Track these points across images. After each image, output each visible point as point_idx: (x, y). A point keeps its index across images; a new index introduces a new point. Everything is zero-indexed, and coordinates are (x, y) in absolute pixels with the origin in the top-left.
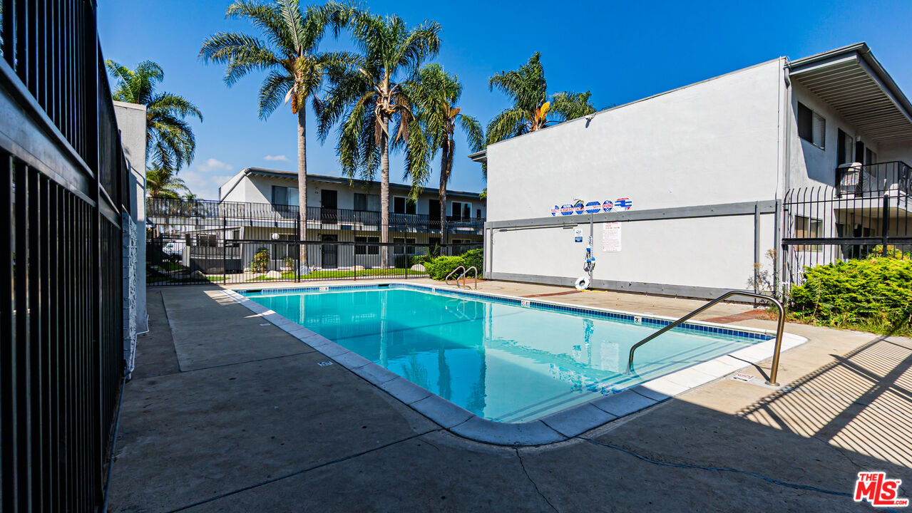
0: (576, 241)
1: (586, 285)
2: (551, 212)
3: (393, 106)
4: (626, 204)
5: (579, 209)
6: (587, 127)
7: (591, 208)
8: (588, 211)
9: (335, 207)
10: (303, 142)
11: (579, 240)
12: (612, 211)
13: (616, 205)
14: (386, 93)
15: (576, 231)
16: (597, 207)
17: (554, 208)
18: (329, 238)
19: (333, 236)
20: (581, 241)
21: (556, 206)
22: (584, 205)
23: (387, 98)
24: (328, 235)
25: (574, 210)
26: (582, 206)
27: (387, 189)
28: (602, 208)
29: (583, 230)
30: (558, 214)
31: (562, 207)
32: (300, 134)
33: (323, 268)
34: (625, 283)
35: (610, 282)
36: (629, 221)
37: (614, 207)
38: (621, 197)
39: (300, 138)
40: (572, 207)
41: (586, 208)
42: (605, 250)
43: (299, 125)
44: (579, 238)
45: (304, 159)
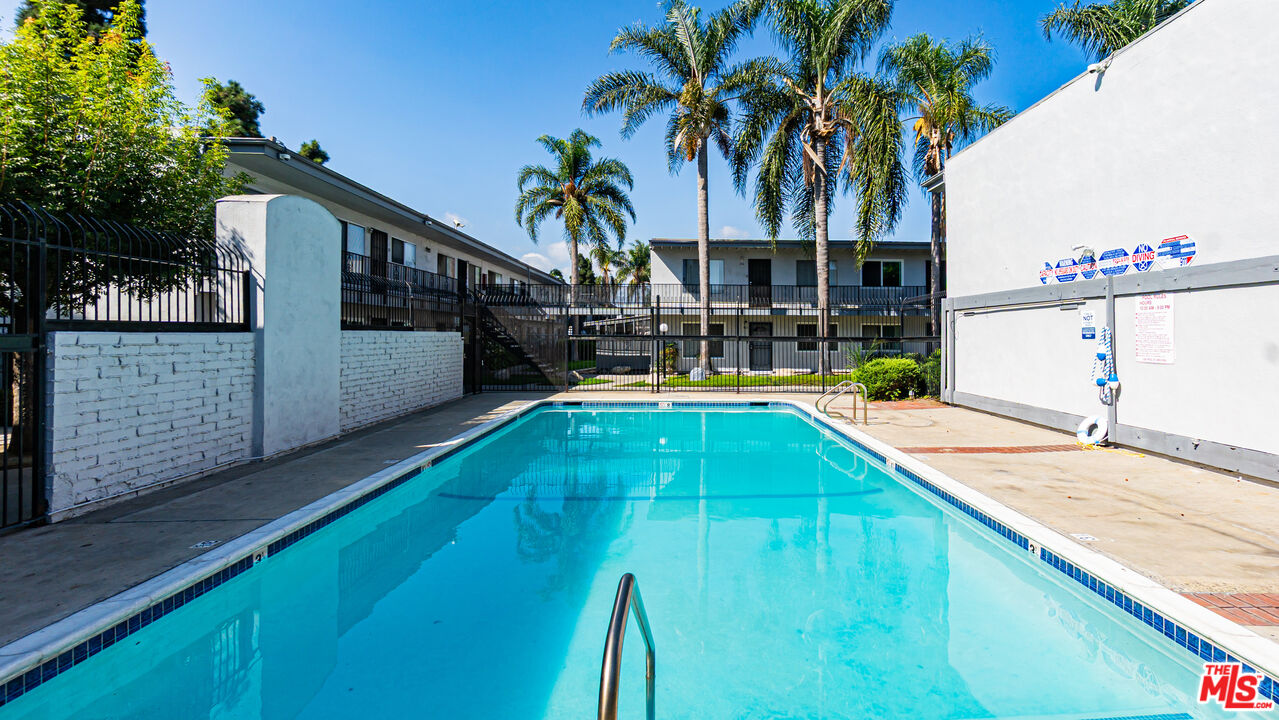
0: (1084, 337)
1: (1098, 435)
2: (1039, 276)
3: (831, 124)
4: (1183, 251)
5: (1087, 266)
6: (1096, 90)
7: (1109, 264)
8: (1104, 272)
9: (768, 283)
10: (703, 197)
11: (1089, 335)
12: (1154, 268)
13: (1160, 254)
14: (818, 105)
15: (1083, 314)
16: (1122, 262)
17: (1044, 267)
18: (758, 327)
19: (766, 323)
20: (1093, 337)
21: (1047, 265)
22: (1097, 258)
23: (820, 114)
24: (759, 323)
25: (1079, 270)
26: (1092, 260)
27: (825, 251)
28: (1131, 263)
29: (1096, 311)
30: (1052, 280)
31: (1058, 266)
32: (700, 186)
33: (751, 370)
34: (1185, 440)
35: (1153, 435)
36: (1189, 290)
37: (1157, 259)
38: (1171, 234)
39: (700, 193)
40: (1075, 263)
41: (1100, 265)
42: (1140, 359)
43: (699, 176)
44: (1089, 329)
45: (705, 221)
